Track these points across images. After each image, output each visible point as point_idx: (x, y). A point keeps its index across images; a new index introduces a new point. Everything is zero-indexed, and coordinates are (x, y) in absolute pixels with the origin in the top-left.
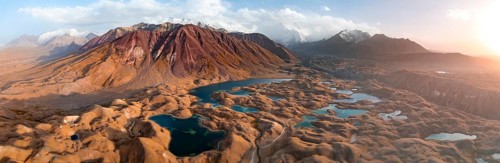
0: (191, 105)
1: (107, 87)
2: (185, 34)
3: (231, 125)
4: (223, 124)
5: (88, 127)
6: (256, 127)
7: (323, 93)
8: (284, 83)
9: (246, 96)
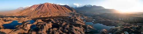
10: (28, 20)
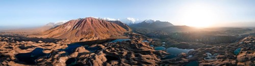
8: (123, 43)
10: (61, 47)
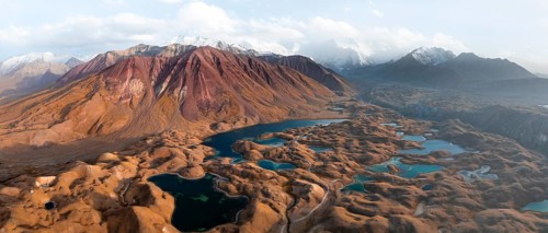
0: (205, 160)
1: (94, 135)
2: (199, 61)
3: (256, 189)
4: (245, 187)
5: (67, 191)
6: (289, 192)
7: (384, 140)
8: (333, 126)
9: (280, 147)
